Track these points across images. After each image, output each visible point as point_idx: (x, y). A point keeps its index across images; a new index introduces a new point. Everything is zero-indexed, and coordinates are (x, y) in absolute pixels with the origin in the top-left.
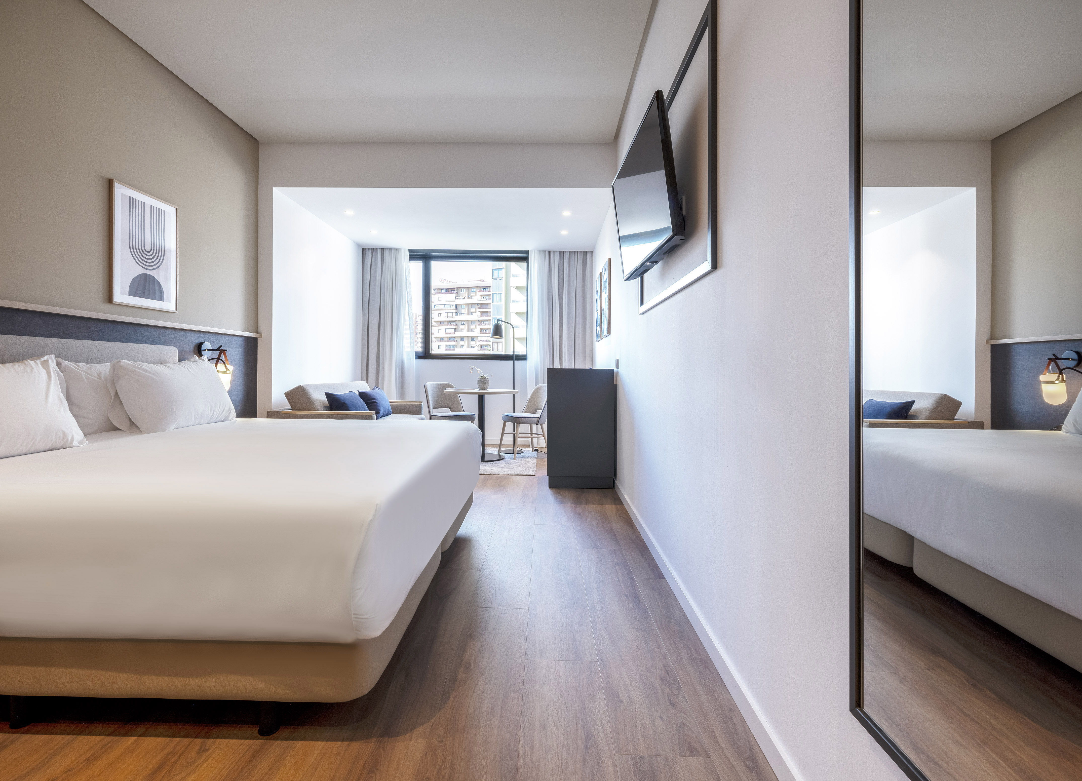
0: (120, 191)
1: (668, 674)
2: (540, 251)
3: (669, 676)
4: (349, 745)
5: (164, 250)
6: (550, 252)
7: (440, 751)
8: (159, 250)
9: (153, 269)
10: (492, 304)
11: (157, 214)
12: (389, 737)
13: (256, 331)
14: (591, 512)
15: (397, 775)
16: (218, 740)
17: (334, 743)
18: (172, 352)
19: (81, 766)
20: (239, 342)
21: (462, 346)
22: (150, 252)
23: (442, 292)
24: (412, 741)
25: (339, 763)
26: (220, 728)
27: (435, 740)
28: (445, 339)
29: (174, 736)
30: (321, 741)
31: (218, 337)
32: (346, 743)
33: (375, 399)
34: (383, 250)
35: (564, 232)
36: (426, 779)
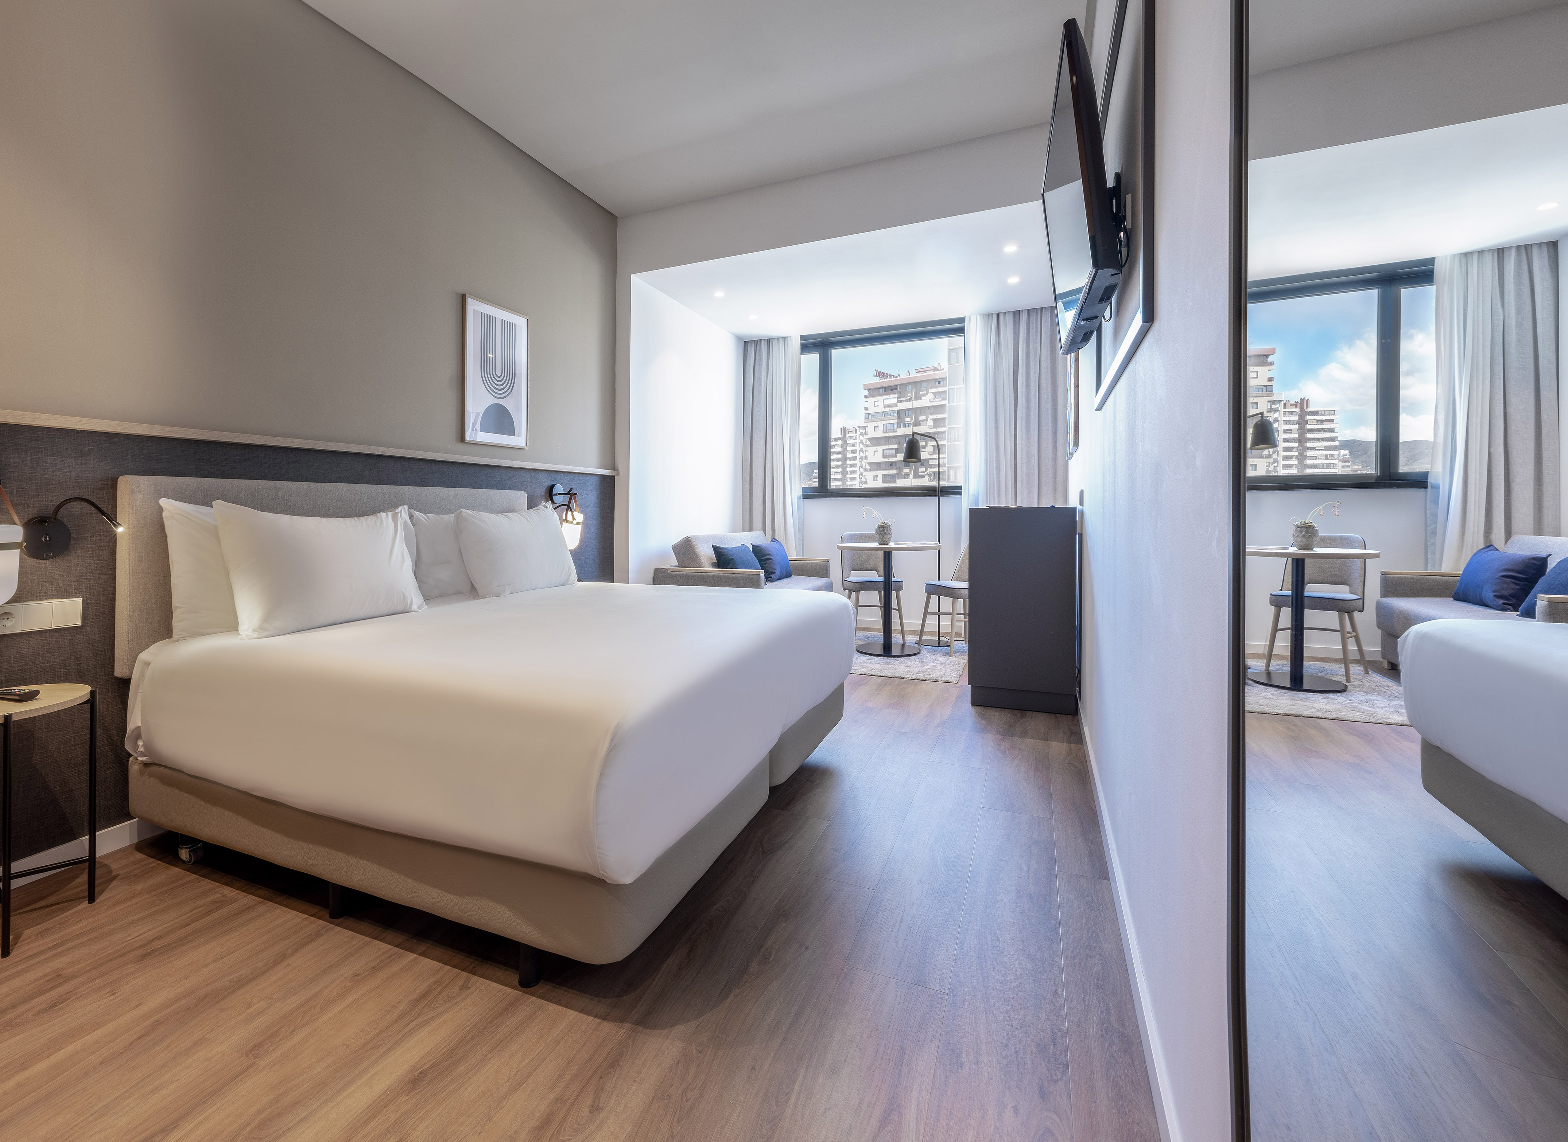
0: (474, 307)
1: (1054, 1042)
2: (984, 315)
3: (1054, 1045)
4: (599, 1024)
5: (515, 374)
6: (998, 315)
7: (695, 1064)
8: (512, 374)
9: (504, 397)
10: (947, 405)
11: (509, 328)
12: (644, 1028)
13: (614, 467)
14: (1024, 750)
15: (637, 1079)
16: (482, 979)
17: (586, 1016)
18: (520, 497)
19: (367, 973)
20: (594, 482)
21: (906, 476)
22: (499, 377)
23: (879, 392)
24: (668, 1041)
25: (583, 1043)
26: (488, 966)
27: (694, 1047)
28: (883, 466)
29: (446, 963)
30: (574, 1010)
31: (570, 476)
32: (598, 1021)
33: (770, 555)
34: (769, 341)
35: (1014, 280)
36: (667, 1096)
